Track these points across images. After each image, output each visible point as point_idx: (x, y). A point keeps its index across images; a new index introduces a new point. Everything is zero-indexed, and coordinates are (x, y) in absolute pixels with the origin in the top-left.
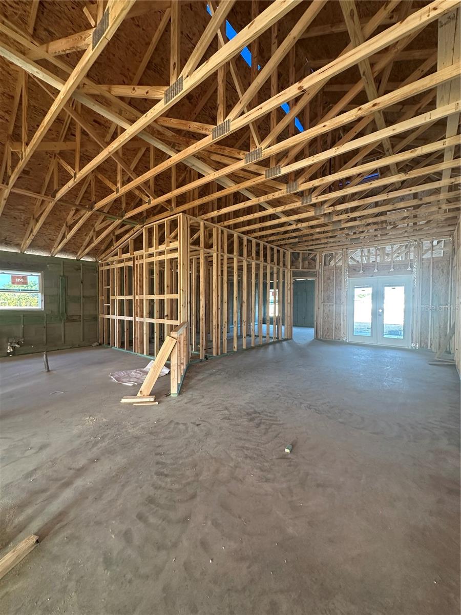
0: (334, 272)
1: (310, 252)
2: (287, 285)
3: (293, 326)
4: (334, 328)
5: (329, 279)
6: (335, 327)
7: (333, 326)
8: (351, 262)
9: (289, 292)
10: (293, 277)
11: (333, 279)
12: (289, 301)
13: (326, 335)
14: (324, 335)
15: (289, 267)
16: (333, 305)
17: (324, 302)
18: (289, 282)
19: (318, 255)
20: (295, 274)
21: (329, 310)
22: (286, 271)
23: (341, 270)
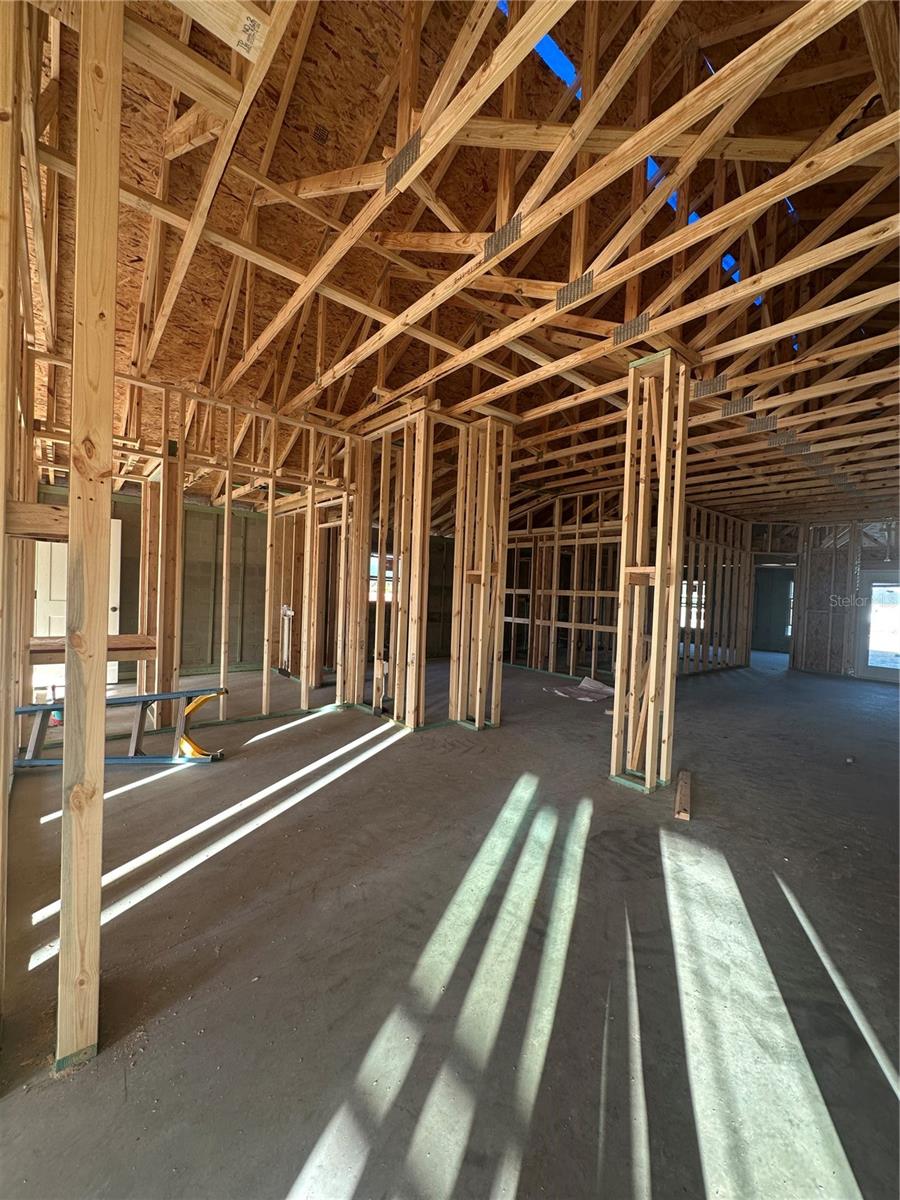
0: (831, 558)
1: (786, 524)
2: (745, 578)
3: (752, 649)
4: (829, 653)
5: (821, 569)
6: (831, 650)
7: (827, 649)
8: (867, 543)
9: (747, 589)
10: (755, 563)
11: (830, 572)
12: (746, 604)
13: (812, 664)
14: (808, 663)
15: (749, 549)
16: (828, 614)
17: (810, 608)
18: (747, 574)
19: (801, 530)
20: (758, 559)
21: (820, 622)
22: (743, 555)
23: (846, 556)
